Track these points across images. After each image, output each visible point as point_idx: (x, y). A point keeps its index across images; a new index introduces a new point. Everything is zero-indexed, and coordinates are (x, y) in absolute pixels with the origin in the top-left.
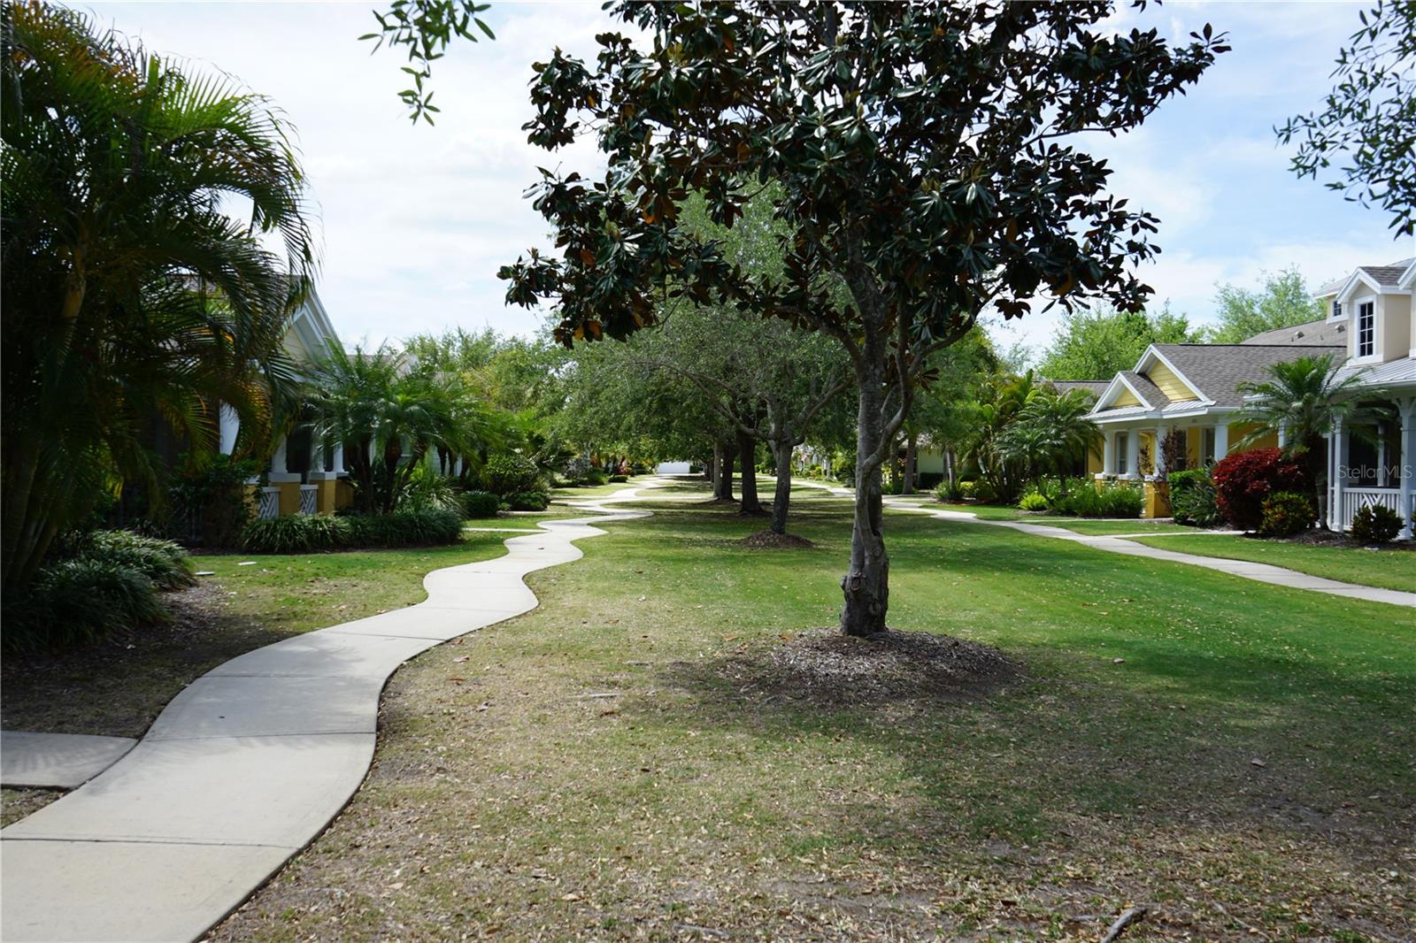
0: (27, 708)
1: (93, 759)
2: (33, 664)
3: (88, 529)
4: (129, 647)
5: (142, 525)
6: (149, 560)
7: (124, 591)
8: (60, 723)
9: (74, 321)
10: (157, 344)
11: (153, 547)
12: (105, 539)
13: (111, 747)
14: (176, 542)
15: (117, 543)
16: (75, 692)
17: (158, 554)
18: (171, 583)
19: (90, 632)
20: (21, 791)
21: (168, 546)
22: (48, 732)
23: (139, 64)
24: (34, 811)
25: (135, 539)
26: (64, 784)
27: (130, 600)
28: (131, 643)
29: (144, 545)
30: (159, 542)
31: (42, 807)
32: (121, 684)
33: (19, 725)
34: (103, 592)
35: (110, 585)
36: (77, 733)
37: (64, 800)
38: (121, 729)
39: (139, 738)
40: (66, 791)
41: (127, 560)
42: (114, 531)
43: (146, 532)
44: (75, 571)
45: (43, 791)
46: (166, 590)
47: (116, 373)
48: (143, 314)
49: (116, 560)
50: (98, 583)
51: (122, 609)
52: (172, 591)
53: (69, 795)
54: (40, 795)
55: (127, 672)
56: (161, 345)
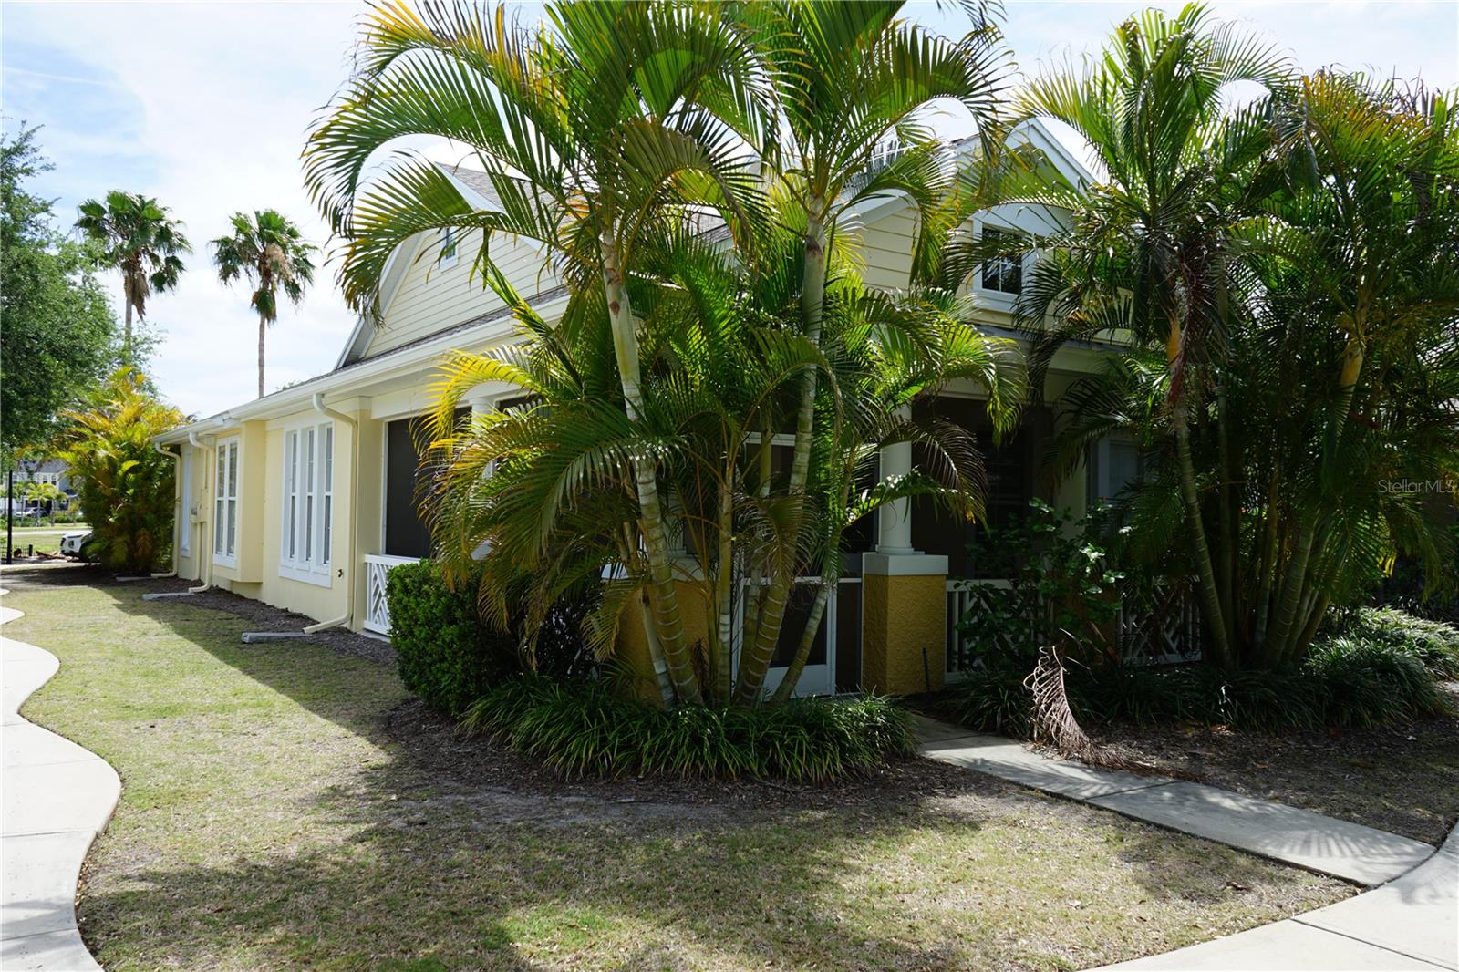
0: (1311, 787)
1: (1389, 860)
2: (1310, 741)
3: (1355, 606)
4: (1410, 738)
5: (1405, 604)
6: (1422, 644)
7: (1401, 676)
8: (1348, 810)
9: (1352, 389)
10: (1437, 406)
11: (1426, 629)
12: (1373, 617)
13: (1408, 849)
14: (1452, 625)
15: (1385, 622)
16: (1358, 779)
17: (1432, 638)
18: (1448, 671)
19: (1366, 715)
20: (1317, 876)
21: (1443, 630)
22: (1335, 817)
23: (1419, 107)
24: (1334, 902)
25: (1405, 620)
26: (1362, 879)
27: (1408, 687)
28: (1411, 734)
29: (1415, 627)
30: (1432, 624)
31: (1341, 900)
32: (1406, 778)
33: (1306, 803)
34: (1378, 675)
35: (1386, 668)
36: (1365, 825)
37: (1363, 897)
38: (1414, 831)
39: (1438, 844)
40: (1365, 888)
41: (1399, 640)
42: (1380, 609)
43: (1412, 612)
44: (1346, 650)
45: (1340, 882)
46: (1443, 678)
47: (1393, 441)
48: (1423, 375)
49: (1386, 641)
50: (1373, 664)
51: (1399, 694)
52: (1449, 681)
53: (1368, 893)
54: (1337, 885)
55: (1410, 767)
56: (1441, 407)
